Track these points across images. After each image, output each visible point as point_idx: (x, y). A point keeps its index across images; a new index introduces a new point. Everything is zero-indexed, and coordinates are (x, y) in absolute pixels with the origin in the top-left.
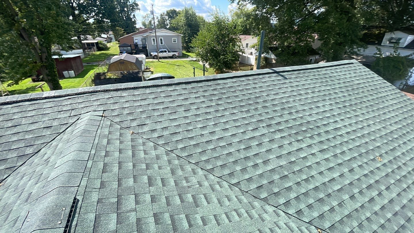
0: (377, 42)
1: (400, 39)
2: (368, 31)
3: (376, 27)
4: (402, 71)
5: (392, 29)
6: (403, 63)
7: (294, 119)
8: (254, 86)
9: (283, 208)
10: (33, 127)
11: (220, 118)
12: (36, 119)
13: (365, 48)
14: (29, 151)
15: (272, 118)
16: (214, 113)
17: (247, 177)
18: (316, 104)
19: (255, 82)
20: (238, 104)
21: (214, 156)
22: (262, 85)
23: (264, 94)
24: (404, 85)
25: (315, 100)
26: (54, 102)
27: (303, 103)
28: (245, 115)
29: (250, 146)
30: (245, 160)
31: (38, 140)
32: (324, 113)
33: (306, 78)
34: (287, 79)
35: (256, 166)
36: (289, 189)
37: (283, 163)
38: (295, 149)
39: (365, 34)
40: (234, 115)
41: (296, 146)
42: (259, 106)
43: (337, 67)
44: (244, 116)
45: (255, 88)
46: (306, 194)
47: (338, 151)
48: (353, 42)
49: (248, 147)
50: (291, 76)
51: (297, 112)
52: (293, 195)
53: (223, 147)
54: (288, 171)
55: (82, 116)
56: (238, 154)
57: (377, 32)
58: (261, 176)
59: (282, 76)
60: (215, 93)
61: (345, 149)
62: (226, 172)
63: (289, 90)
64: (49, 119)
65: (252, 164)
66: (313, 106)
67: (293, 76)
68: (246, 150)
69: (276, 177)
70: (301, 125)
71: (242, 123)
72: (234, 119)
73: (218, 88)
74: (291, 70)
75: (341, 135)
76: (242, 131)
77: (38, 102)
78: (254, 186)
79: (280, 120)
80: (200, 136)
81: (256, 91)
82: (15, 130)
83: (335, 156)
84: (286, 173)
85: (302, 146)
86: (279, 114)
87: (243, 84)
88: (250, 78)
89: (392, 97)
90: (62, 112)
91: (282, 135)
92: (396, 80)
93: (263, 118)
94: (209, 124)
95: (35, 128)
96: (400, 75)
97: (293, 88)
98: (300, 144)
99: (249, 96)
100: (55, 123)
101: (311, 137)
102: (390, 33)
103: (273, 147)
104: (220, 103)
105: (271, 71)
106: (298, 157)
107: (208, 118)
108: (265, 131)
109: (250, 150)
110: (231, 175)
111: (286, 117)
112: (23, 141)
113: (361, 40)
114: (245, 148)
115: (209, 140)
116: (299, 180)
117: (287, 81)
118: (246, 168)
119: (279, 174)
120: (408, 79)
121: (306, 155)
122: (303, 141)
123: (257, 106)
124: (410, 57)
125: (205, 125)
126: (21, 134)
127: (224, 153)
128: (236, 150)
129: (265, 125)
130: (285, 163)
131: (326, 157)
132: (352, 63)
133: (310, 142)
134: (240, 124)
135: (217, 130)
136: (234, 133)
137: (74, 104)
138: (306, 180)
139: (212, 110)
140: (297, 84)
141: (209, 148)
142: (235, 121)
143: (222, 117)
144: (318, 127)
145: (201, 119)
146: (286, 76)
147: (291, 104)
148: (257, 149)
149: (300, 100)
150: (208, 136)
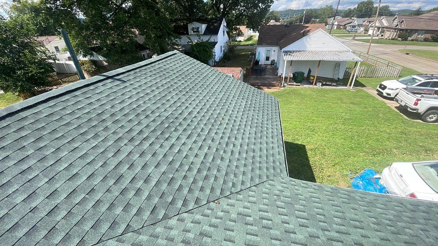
0: (185, 33)
1: (198, 28)
2: (176, 24)
3: (180, 20)
4: (209, 52)
5: (191, 21)
6: (207, 47)
7: (154, 121)
8: (88, 101)
9: (184, 209)
11: (54, 166)
13: (180, 38)
15: (131, 130)
16: (39, 164)
17: (134, 211)
18: (165, 98)
19: (88, 96)
20: (75, 134)
21: (74, 223)
22: (99, 97)
23: (108, 107)
24: (215, 62)
25: (163, 95)
27: (154, 102)
28: (93, 143)
29: (120, 175)
30: (123, 195)
32: (176, 104)
33: (145, 76)
34: (125, 82)
35: (138, 191)
36: (181, 187)
37: (163, 168)
38: (168, 148)
39: (175, 25)
40: (76, 151)
41: (167, 145)
42: (109, 123)
43: (167, 59)
44: (94, 145)
45: (91, 104)
46: (194, 182)
47: (199, 130)
48: (169, 35)
49: (118, 178)
50: (128, 77)
51: (153, 112)
52: (185, 191)
53: (83, 201)
54: (172, 173)
56: (110, 195)
57: (182, 24)
58: (149, 197)
59: (119, 80)
60: (23, 134)
61: (202, 126)
62: (105, 227)
63: (133, 94)
65: (133, 193)
66: (164, 102)
67: (131, 77)
68: (117, 183)
69: (164, 186)
70: (162, 123)
71: (96, 155)
72: (79, 156)
73: (26, 124)
74: (125, 71)
75: (195, 117)
76: (100, 164)
78: (146, 214)
79: (139, 128)
80: (30, 213)
81: (95, 107)
83: (199, 135)
84: (171, 176)
85: (172, 142)
86: (136, 123)
87: (69, 104)
88: (77, 93)
89: (211, 74)
91: (150, 142)
92: (208, 60)
93: (121, 135)
94: (39, 186)
96: (209, 56)
97: (137, 90)
98: (170, 141)
99: (88, 117)
101: (176, 130)
102: (190, 24)
103: (147, 159)
104: (42, 145)
105: (102, 78)
106: (174, 154)
107: (30, 177)
108: (130, 148)
109: (123, 179)
110: (114, 225)
111: (145, 122)
113: (175, 32)
114: (115, 181)
115: (52, 208)
116: (184, 173)
117: (127, 84)
118: (128, 203)
119: (165, 181)
120: (215, 58)
121: (179, 148)
122: (171, 137)
123: (105, 125)
124: (209, 41)
125: (31, 192)
127: (88, 208)
128: (104, 192)
129: (126, 141)
130: (165, 167)
131: (193, 140)
132: (176, 54)
133: (176, 135)
134: (93, 158)
135: (58, 186)
136: (90, 173)
138: (190, 169)
139: (32, 162)
140: (139, 84)
141: (59, 218)
142: (84, 157)
143: (58, 163)
144: (176, 118)
145: (16, 187)
146: (123, 79)
147: (143, 107)
148: (131, 173)
149: (150, 99)
150: (47, 204)
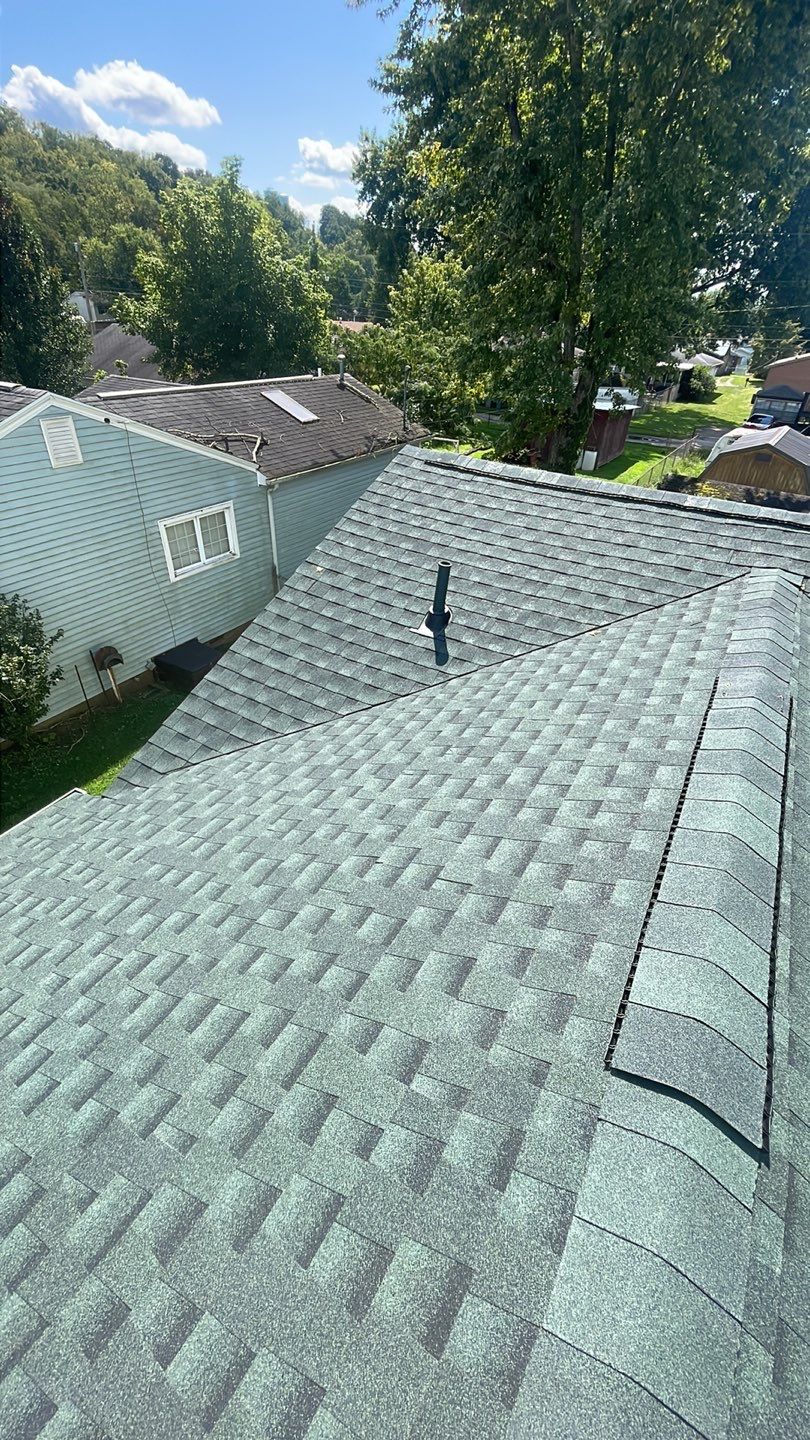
10: (655, 559)
12: (665, 545)
14: (645, 599)
26: (703, 523)
31: (662, 586)
55: (754, 571)
64: (689, 554)
77: (674, 512)
82: (628, 553)
90: (714, 550)
95: (659, 562)
100: (698, 567)
112: (637, 577)
126: (635, 564)
137: (742, 541)
